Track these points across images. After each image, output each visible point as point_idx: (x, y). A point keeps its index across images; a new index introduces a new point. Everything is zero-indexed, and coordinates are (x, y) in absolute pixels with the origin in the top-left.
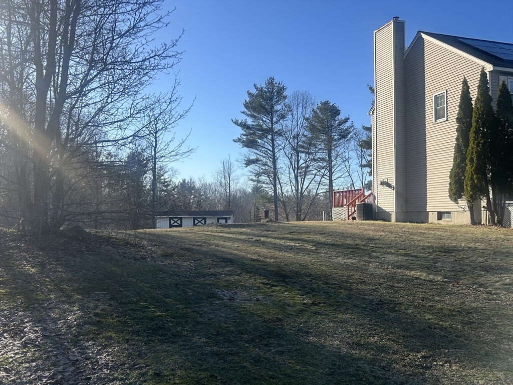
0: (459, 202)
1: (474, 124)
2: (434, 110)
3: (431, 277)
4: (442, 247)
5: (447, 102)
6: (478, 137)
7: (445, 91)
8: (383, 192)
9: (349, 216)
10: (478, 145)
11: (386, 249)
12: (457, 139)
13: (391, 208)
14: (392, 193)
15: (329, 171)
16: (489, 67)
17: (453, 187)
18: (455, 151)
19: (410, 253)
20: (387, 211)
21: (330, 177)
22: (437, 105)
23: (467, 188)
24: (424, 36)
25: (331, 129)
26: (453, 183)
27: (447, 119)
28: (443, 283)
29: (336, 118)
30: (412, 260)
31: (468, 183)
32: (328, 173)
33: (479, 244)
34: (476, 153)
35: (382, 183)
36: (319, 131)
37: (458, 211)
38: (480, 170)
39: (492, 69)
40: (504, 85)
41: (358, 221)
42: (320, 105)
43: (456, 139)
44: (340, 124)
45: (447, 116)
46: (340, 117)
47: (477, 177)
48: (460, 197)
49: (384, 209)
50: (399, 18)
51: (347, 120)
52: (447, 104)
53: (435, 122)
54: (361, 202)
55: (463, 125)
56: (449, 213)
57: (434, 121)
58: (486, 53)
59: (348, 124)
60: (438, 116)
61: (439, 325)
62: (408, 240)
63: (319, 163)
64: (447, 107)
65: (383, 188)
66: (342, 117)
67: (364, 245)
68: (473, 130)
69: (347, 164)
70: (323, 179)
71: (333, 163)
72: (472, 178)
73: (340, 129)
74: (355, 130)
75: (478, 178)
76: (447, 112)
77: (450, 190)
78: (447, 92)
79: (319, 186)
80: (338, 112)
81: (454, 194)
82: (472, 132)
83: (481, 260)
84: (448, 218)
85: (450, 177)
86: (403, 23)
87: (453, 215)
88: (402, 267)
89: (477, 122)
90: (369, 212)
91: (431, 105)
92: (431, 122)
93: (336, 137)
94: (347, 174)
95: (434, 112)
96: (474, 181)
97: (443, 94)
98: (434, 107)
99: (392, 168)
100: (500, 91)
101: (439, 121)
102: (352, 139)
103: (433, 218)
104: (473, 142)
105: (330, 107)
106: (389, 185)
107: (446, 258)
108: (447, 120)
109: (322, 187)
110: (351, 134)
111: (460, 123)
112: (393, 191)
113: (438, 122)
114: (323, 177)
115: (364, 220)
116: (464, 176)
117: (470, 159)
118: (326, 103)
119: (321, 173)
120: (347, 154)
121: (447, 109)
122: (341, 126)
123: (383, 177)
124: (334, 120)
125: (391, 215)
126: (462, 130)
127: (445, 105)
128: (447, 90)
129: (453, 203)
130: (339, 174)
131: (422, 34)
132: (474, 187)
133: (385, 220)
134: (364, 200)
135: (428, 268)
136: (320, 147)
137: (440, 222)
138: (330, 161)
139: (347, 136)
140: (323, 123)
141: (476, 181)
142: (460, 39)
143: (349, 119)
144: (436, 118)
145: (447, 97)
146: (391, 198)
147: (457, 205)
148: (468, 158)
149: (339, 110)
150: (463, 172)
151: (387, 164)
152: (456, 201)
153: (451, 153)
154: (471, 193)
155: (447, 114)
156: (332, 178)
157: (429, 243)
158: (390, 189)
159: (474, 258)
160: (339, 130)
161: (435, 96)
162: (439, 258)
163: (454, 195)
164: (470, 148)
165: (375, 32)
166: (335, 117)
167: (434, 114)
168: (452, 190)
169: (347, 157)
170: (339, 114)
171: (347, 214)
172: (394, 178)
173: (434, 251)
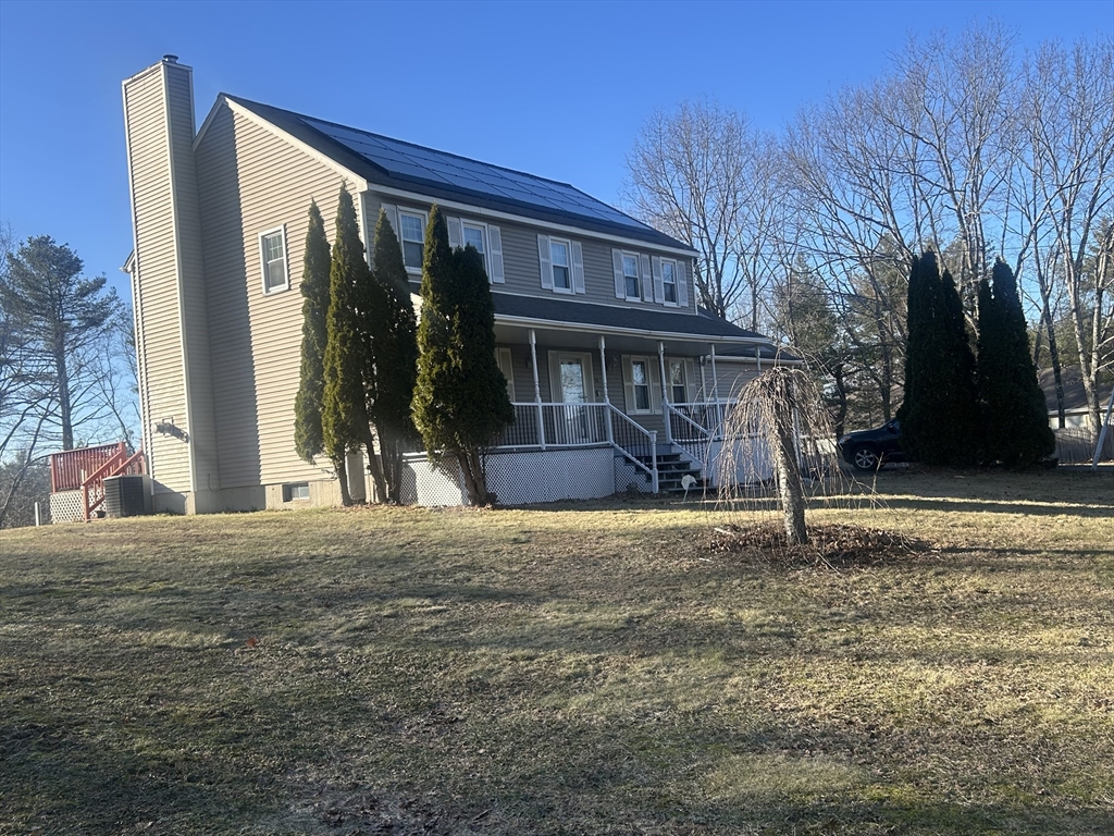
0: (317, 461)
1: (334, 299)
2: (262, 265)
3: (197, 638)
4: (255, 563)
5: (287, 250)
6: (343, 326)
7: (282, 227)
8: (166, 448)
9: (89, 510)
10: (343, 341)
11: (122, 583)
12: (305, 330)
13: (185, 484)
14: (184, 450)
15: (62, 403)
16: (358, 184)
17: (303, 431)
18: (303, 355)
19: (176, 588)
20: (176, 490)
21: (66, 417)
22: (267, 256)
23: (327, 432)
24: (232, 105)
25: (61, 304)
26: (301, 421)
27: (290, 286)
28: (220, 650)
29: (72, 279)
30: (171, 604)
31: (330, 419)
32: (60, 409)
33: (336, 547)
34: (340, 357)
35: (162, 429)
36: (29, 307)
37: (321, 480)
38: (352, 393)
39: (365, 189)
40: (385, 222)
41: (108, 520)
42: (27, 245)
43: (303, 330)
44: (83, 292)
45: (289, 281)
46: (81, 277)
47: (345, 407)
48: (318, 450)
49: (168, 486)
50: (177, 58)
51: (99, 284)
52: (287, 255)
53: (267, 291)
54: (116, 474)
55: (316, 299)
56: (305, 484)
57: (264, 290)
58: (357, 155)
59: (103, 294)
60: (271, 281)
61: (159, 759)
62: (184, 556)
63: (34, 386)
64: (288, 260)
65: (164, 438)
66: (86, 276)
67: (68, 583)
68: (332, 310)
69: (108, 385)
70: (45, 423)
71: (70, 385)
72: (335, 408)
73: (84, 305)
74: (120, 309)
75: (346, 410)
76: (289, 271)
77: (298, 436)
78: (285, 230)
79: (35, 441)
80: (75, 266)
81: (306, 444)
82: (330, 314)
83: (326, 581)
84: (305, 495)
85: (296, 410)
86: (187, 71)
87: (314, 488)
88: (138, 626)
89: (338, 293)
90: (135, 495)
91: (257, 256)
92: (259, 291)
93: (75, 324)
94: (108, 409)
95: (262, 270)
96: (340, 415)
97: (277, 234)
98: (261, 260)
99: (181, 392)
100: (379, 234)
101: (274, 290)
102: (115, 328)
103: (273, 498)
104: (333, 334)
105: (56, 251)
106: (177, 433)
107: (255, 587)
108: (290, 289)
109: (44, 444)
110: (112, 317)
111: (308, 296)
112: (185, 445)
113: (272, 293)
114: (45, 417)
115: (123, 516)
116: (322, 405)
117: (330, 370)
118: (44, 242)
119: (40, 410)
120: (105, 363)
121: (288, 266)
122: (85, 298)
123: (163, 415)
124: (67, 283)
125: (185, 499)
126: (314, 311)
127: (284, 258)
128: (285, 225)
129: (305, 465)
130: (88, 411)
131: (227, 100)
132: (340, 428)
133: (172, 513)
134: (123, 470)
135: (201, 620)
136: (32, 345)
137: (288, 505)
138: (63, 379)
139: (103, 320)
140: (39, 290)
141: (343, 415)
142: (308, 122)
143: (104, 281)
144: (268, 285)
145: (286, 240)
146: (183, 460)
147: (312, 467)
148: (327, 368)
149: (77, 259)
150: (319, 397)
151: (170, 385)
152: (309, 457)
153: (296, 360)
154: (335, 440)
155: (289, 276)
156: (69, 421)
157: (229, 556)
158: (179, 441)
159: (313, 581)
160: (80, 306)
161: (263, 237)
162: (239, 590)
163: (305, 448)
164: (329, 348)
165: (124, 83)
166: (70, 275)
167: (262, 275)
168: (300, 437)
169: (106, 369)
170: (78, 269)
171: (84, 506)
172: (187, 416)
173: (234, 575)
